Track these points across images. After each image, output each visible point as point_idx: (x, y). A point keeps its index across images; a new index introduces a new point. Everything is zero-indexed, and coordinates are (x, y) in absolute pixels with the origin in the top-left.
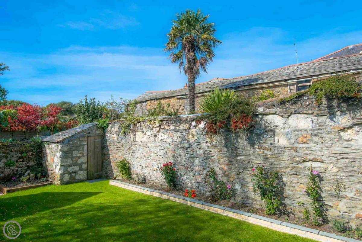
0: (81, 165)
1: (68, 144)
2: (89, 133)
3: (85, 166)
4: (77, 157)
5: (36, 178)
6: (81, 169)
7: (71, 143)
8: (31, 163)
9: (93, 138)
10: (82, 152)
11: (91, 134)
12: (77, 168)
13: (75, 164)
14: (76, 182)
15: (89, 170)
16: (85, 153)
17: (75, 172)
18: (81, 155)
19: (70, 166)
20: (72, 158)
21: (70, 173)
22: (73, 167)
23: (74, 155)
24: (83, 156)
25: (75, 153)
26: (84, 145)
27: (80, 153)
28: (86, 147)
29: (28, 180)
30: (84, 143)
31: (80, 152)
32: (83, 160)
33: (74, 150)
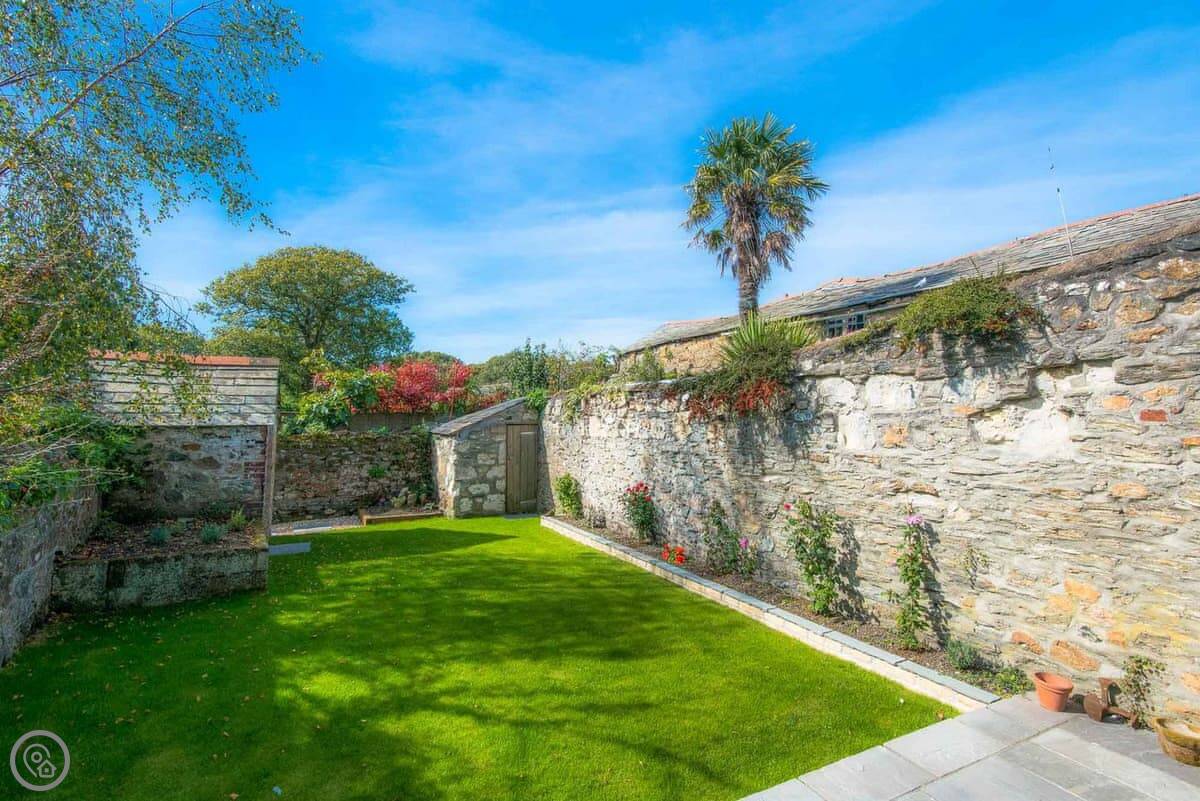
0: (492, 483)
1: (469, 438)
2: (510, 418)
3: (501, 485)
4: (485, 465)
5: (418, 502)
6: (493, 490)
7: (474, 437)
8: (413, 475)
9: (517, 428)
10: (495, 456)
11: (513, 421)
12: (485, 488)
13: (483, 480)
14: (483, 516)
15: (510, 492)
16: (502, 459)
17: (483, 496)
18: (493, 462)
19: (473, 482)
20: (476, 467)
21: (473, 497)
22: (478, 486)
23: (480, 462)
24: (497, 463)
25: (482, 458)
26: (499, 442)
27: (492, 459)
28: (502, 447)
29: (405, 505)
30: (498, 439)
31: (492, 456)
32: (498, 471)
33: (480, 452)
